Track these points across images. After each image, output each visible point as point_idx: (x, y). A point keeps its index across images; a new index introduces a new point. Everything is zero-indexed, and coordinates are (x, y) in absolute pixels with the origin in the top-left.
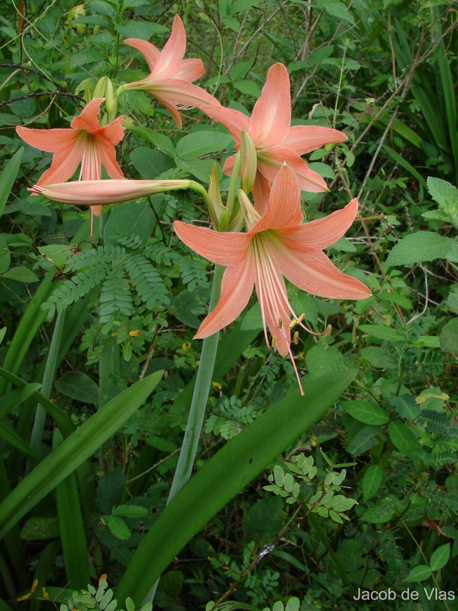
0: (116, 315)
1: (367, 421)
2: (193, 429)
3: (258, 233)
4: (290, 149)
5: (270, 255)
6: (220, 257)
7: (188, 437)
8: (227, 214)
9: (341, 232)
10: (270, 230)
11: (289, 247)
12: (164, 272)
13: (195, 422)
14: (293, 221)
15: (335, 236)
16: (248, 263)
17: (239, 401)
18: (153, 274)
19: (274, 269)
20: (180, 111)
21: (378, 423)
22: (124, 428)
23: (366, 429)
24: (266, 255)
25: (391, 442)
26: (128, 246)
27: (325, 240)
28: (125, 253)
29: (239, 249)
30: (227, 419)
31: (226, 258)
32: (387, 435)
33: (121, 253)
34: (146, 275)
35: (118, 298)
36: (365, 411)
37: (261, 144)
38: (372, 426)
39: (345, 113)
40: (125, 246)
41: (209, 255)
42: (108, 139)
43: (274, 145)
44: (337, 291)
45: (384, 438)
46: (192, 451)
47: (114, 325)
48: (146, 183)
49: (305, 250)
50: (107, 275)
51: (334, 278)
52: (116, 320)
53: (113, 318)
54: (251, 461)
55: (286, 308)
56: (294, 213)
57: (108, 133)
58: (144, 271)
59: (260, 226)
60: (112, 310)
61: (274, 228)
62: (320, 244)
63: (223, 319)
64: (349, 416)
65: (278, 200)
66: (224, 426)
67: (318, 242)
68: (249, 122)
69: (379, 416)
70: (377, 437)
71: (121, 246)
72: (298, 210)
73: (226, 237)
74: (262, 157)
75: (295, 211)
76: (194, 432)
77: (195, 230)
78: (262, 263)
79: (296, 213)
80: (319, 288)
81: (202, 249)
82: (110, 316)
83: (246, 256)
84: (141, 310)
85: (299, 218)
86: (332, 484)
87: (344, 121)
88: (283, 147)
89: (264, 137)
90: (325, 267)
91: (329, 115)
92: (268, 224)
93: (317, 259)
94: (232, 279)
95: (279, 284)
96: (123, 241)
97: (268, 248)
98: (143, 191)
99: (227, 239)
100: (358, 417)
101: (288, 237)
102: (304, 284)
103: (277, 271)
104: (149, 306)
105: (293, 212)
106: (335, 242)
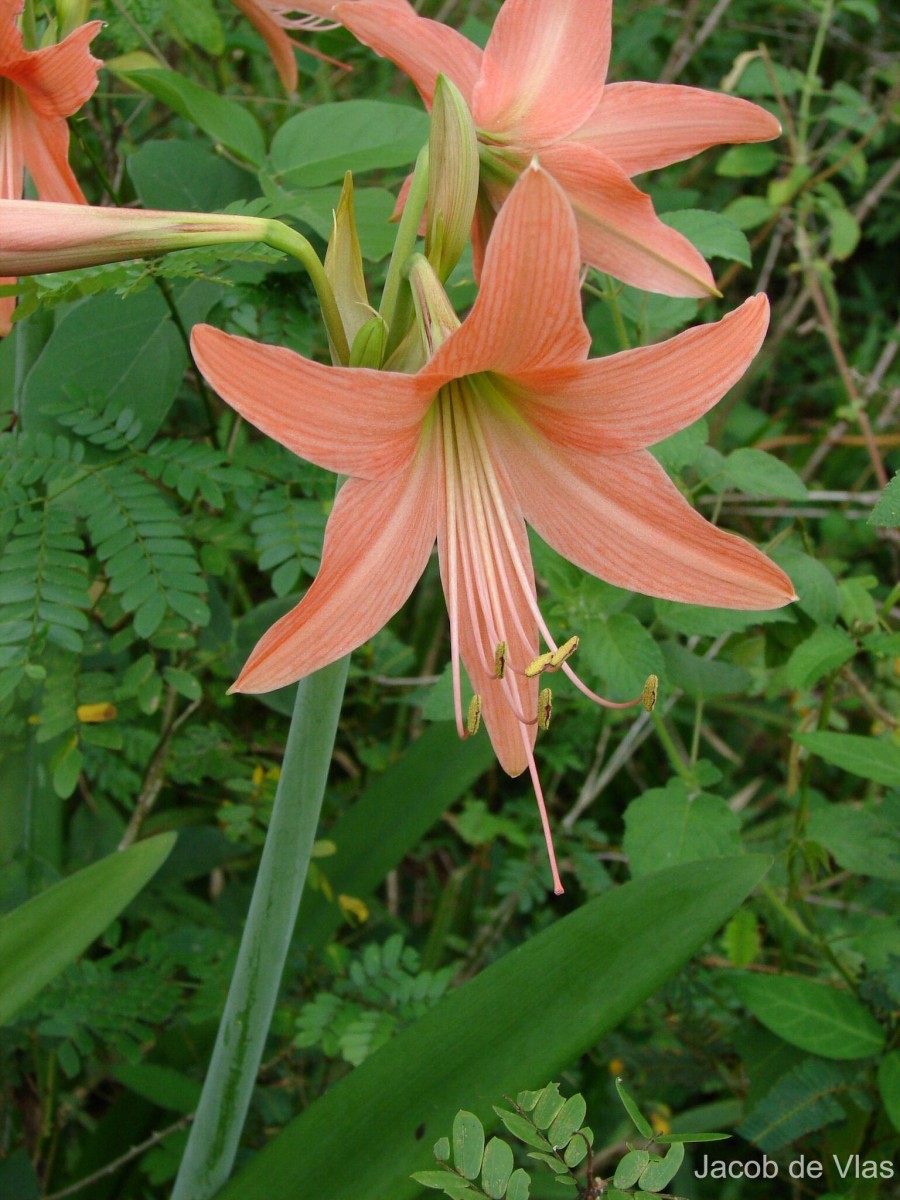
0: (34, 648)
1: (813, 1043)
2: (244, 1015)
3: (458, 381)
4: (599, 153)
5: (492, 456)
6: (327, 445)
7: (226, 1041)
8: (378, 330)
9: (709, 394)
10: (489, 374)
11: (547, 433)
12: (203, 530)
13: (252, 992)
14: (558, 348)
15: (688, 406)
16: (417, 476)
17: (411, 954)
18: (164, 528)
19: (499, 501)
20: (290, 33)
21: (847, 1052)
22: (42, 1018)
23: (807, 1070)
24: (477, 456)
25: (887, 1120)
26: (95, 440)
27: (659, 418)
28: (84, 462)
29: (386, 425)
30: (369, 1006)
31: (344, 448)
32: (874, 1093)
33: (71, 459)
34: (143, 530)
35: (46, 594)
36: (806, 1011)
37: (505, 129)
38: (828, 1061)
39: (841, 90)
40: (84, 439)
41: (291, 434)
42: (48, 95)
43: (548, 136)
44: (689, 580)
45: (862, 1103)
46: (239, 1087)
47: (26, 677)
48: (132, 218)
49: (595, 445)
50: (19, 521)
51: (682, 538)
52: (34, 660)
53: (26, 656)
54: (420, 1133)
55: (528, 620)
56: (560, 323)
57: (49, 75)
58: (136, 517)
59: (453, 357)
60: (26, 631)
61: (502, 368)
62: (642, 428)
63: (326, 639)
64: (758, 1026)
65: (511, 276)
66: (355, 1026)
67: (636, 423)
68: (479, 63)
69: (850, 1029)
70: (843, 1099)
71: (73, 437)
72: (571, 311)
73: (346, 382)
74: (499, 165)
75: (563, 317)
76: (246, 1027)
77: (255, 355)
78: (465, 480)
79: (568, 319)
80: (633, 566)
81: (274, 415)
82: (15, 649)
83: (411, 449)
84: (121, 643)
85: (575, 340)
86: (636, 1187)
87: (833, 114)
88: (577, 144)
89: (521, 110)
90: (655, 501)
91: (789, 90)
92: (478, 353)
93: (632, 475)
94: (361, 516)
95: (513, 546)
96: (83, 424)
97: (486, 437)
98: (123, 243)
99: (351, 389)
100: (783, 1028)
101: (544, 400)
102: (591, 551)
103: (508, 507)
104: (143, 629)
105: (557, 318)
106: (689, 423)
